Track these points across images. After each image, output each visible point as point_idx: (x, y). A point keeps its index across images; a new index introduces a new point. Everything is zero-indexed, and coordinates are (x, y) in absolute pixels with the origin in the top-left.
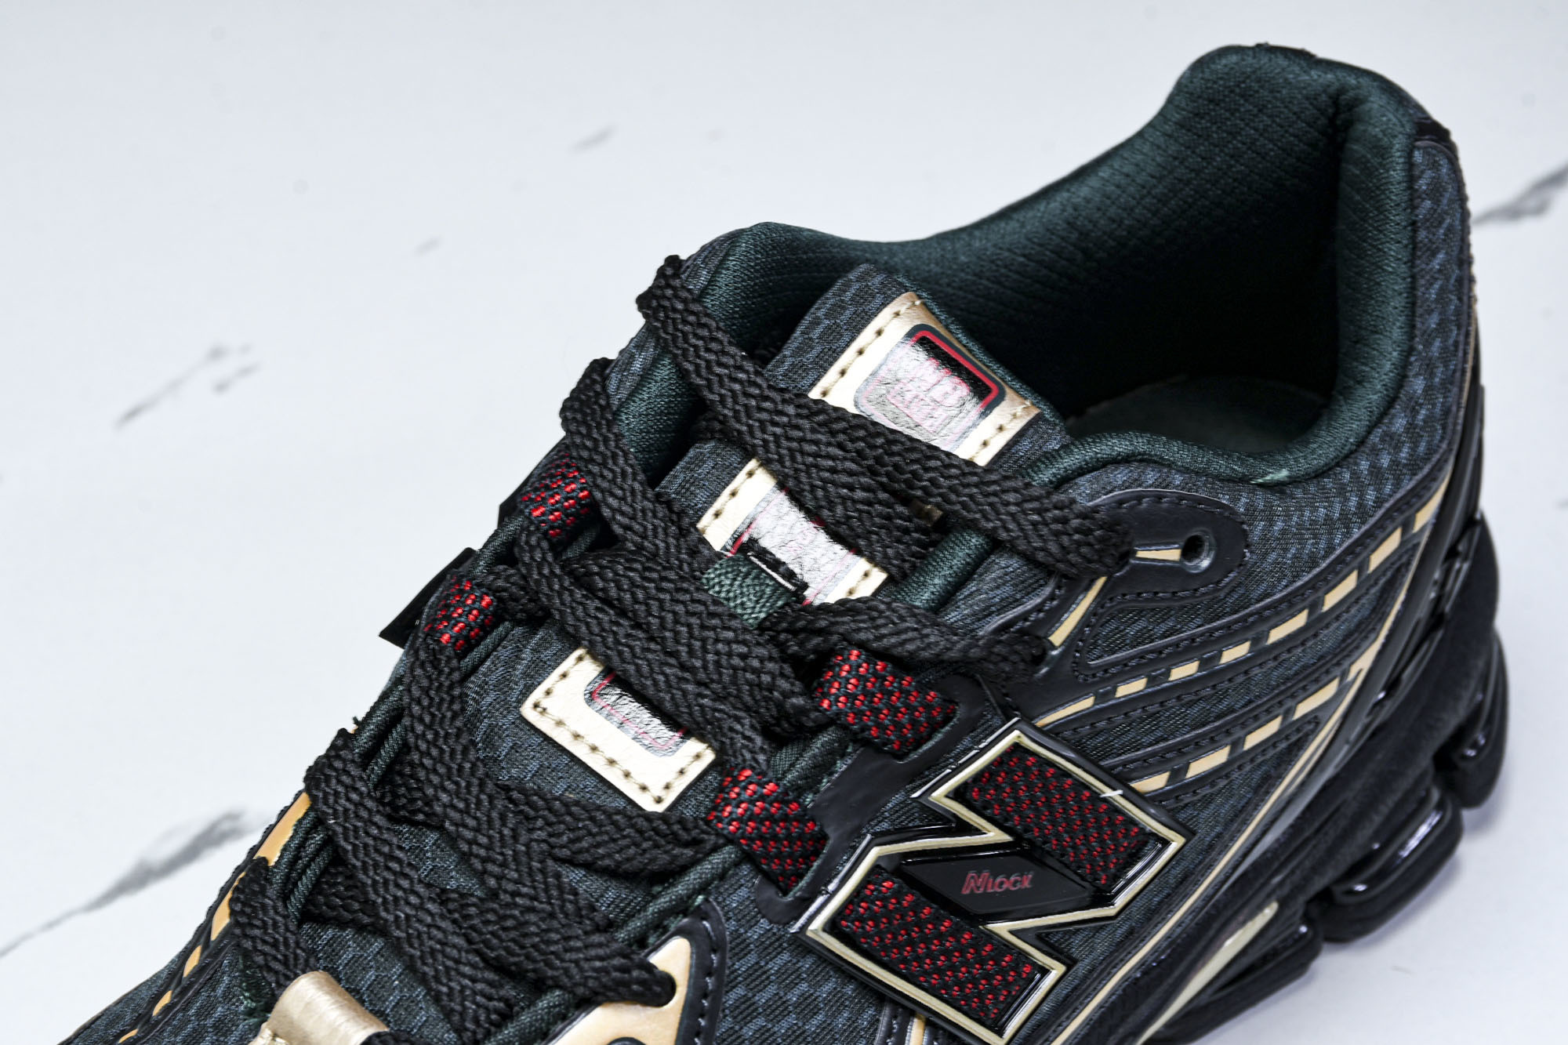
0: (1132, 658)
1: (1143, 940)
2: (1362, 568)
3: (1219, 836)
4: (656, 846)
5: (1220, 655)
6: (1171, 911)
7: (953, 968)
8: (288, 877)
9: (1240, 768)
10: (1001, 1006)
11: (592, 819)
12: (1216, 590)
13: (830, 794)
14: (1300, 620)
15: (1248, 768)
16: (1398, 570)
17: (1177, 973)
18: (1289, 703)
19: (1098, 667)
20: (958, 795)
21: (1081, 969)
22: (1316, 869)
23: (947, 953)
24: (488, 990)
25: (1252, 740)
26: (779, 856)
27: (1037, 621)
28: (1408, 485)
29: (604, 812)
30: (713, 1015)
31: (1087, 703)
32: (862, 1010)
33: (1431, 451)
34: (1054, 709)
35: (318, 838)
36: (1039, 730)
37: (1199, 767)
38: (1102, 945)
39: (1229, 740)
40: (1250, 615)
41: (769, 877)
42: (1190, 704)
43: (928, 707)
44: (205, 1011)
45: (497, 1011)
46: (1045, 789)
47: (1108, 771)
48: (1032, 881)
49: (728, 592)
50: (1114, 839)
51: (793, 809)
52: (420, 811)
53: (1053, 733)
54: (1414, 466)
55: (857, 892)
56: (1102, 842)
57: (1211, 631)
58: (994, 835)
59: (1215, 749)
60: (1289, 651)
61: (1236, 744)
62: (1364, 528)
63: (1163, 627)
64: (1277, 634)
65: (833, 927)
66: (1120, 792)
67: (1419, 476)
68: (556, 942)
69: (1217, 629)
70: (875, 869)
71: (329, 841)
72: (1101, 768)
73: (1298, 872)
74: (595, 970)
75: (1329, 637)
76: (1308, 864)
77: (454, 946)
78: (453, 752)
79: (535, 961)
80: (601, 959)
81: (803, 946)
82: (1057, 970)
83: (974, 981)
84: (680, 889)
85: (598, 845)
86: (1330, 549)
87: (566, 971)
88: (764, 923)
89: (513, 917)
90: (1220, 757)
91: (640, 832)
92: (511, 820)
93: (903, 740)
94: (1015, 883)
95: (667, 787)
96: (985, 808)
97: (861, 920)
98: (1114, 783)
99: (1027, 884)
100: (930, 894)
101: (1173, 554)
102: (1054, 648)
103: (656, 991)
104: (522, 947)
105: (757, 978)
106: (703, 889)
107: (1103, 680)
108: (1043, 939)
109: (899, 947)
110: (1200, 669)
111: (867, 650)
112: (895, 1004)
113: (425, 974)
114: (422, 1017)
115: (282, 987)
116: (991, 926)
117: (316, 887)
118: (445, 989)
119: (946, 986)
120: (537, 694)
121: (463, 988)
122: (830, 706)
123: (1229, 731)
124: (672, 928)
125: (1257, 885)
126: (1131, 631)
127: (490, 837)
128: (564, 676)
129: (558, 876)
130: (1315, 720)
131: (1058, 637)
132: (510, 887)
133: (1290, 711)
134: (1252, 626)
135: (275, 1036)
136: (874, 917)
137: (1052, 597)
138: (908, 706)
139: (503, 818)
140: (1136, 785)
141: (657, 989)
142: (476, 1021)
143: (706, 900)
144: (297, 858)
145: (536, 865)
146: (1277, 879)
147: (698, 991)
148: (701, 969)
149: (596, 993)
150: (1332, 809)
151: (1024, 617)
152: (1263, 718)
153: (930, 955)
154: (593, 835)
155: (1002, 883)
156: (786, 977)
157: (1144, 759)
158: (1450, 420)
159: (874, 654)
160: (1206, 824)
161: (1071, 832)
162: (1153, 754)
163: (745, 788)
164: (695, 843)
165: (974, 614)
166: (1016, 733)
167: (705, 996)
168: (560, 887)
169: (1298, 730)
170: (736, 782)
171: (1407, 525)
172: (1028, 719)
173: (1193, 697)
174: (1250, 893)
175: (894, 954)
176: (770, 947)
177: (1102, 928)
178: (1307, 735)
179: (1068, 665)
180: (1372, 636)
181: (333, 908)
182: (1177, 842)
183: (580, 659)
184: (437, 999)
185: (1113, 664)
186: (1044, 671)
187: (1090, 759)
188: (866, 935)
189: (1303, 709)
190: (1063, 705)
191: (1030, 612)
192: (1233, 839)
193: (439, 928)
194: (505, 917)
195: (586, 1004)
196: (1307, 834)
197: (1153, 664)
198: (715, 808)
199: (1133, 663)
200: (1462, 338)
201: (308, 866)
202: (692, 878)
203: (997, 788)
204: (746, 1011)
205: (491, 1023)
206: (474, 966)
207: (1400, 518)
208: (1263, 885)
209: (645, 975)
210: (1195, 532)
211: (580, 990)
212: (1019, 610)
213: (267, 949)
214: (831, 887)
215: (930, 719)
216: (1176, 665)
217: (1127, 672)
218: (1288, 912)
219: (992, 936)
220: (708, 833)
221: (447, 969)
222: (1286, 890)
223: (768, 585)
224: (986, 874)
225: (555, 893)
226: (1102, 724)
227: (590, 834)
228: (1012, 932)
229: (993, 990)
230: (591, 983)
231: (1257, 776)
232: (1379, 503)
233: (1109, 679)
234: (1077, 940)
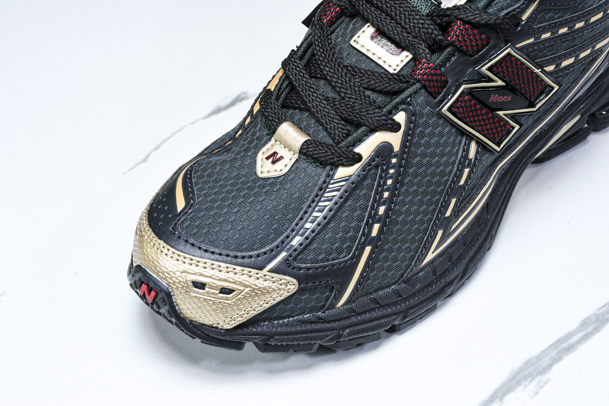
0: (547, 25)
1: (543, 120)
3: (569, 87)
4: (395, 83)
5: (575, 25)
6: (552, 111)
7: (486, 125)
8: (278, 94)
9: (577, 64)
10: (500, 137)
11: (374, 75)
12: (575, 3)
13: (449, 68)
14: (600, 15)
15: (579, 65)
17: (550, 134)
18: (594, 44)
19: (536, 28)
20: (489, 69)
21: (524, 127)
22: (593, 105)
23: (484, 120)
24: (342, 127)
25: (582, 55)
26: (434, 86)
27: (518, 12)
29: (378, 73)
30: (412, 136)
31: (531, 40)
32: (457, 137)
34: (521, 42)
35: (287, 82)
36: (517, 48)
37: (565, 63)
38: (531, 120)
39: (575, 55)
40: (586, 12)
41: (430, 93)
42: (564, 42)
43: (482, 40)
44: (254, 134)
45: (345, 134)
46: (517, 68)
47: (537, 63)
48: (511, 98)
49: (417, 4)
50: (537, 85)
51: (438, 72)
52: (319, 74)
53: (521, 49)
55: (457, 99)
56: (533, 86)
57: (573, 17)
58: (500, 83)
59: (570, 58)
60: (596, 25)
61: (577, 56)
63: (557, 16)
64: (593, 19)
65: (449, 110)
66: (540, 70)
68: (364, 112)
69: (575, 17)
70: (463, 92)
71: (291, 83)
72: (535, 62)
73: (588, 105)
74: (376, 120)
76: (591, 102)
77: (332, 114)
78: (329, 55)
79: (357, 118)
80: (379, 117)
81: (441, 116)
82: (517, 127)
83: (492, 129)
84: (403, 96)
85: (376, 83)
87: (368, 121)
88: (428, 108)
89: (350, 105)
90: (571, 60)
91: (390, 79)
92: (348, 75)
93: (473, 51)
94: (506, 99)
95: (397, 66)
96: (498, 74)
97: (458, 108)
98: (538, 67)
99: (509, 99)
100: (480, 102)
102: (523, 21)
103: (395, 127)
104: (353, 114)
105: (426, 125)
106: (410, 96)
107: (537, 33)
108: (513, 117)
109: (469, 117)
110: (568, 30)
111: (463, 21)
112: (467, 135)
113: (322, 122)
114: (322, 135)
115: (278, 126)
116: (497, 112)
117: (286, 97)
118: (329, 127)
119: (483, 130)
120: (355, 37)
121: (335, 126)
122: (451, 39)
123: (574, 52)
124: (400, 108)
125: (576, 108)
126: (547, 17)
127: (342, 81)
128: (364, 32)
129: (364, 92)
130: (601, 50)
131: (524, 17)
132: (349, 96)
133: (594, 47)
134: (585, 16)
135: (276, 141)
136: (462, 107)
137: (523, 4)
138: (475, 40)
139: (346, 75)
140: (545, 69)
141: (396, 127)
142: (339, 136)
143: (411, 100)
144: (280, 88)
145: (357, 89)
146: (582, 106)
147: (408, 128)
148: (409, 121)
149: (377, 128)
150: (600, 84)
151: (514, 12)
152: (586, 48)
153: (479, 120)
154: (375, 80)
155: (502, 98)
156: (436, 126)
157: (548, 60)
159: (465, 22)
160: (566, 82)
161: (524, 83)
162: (551, 59)
163: (423, 65)
164: (408, 82)
165: (498, 9)
166: (510, 49)
167: (410, 130)
168: (365, 96)
169: (596, 53)
170: (420, 63)
172: (513, 45)
173: (565, 40)
174: (574, 110)
175: (468, 119)
176: (430, 115)
177: (532, 115)
178: (598, 55)
179: (527, 27)
181: (292, 103)
182: (556, 88)
183: (369, 26)
184: (326, 130)
185: (541, 27)
186: (519, 29)
187: (532, 60)
188: (460, 113)
189: (598, 46)
190: (524, 41)
191: (515, 9)
192: (573, 89)
193: (327, 108)
194: (348, 105)
195: (373, 131)
196: (592, 92)
197: (554, 28)
198: (414, 71)
199: (547, 27)
201: (284, 91)
202: (407, 93)
203: (502, 67)
204: (422, 135)
205: (343, 137)
206: (338, 120)
208: (578, 108)
209: (392, 122)
211: (372, 126)
212: (513, 8)
213: (273, 115)
214: (449, 97)
215: (482, 44)
216: (561, 28)
217: (545, 30)
218: (583, 118)
219: (498, 116)
220: (412, 79)
221: (329, 120)
222: (583, 111)
223: (429, 3)
224: (497, 95)
225: (363, 97)
226: (536, 48)
227: (373, 80)
228: (504, 115)
229: (498, 133)
230: (375, 124)
231: (582, 69)
233: (540, 32)
234: (523, 119)
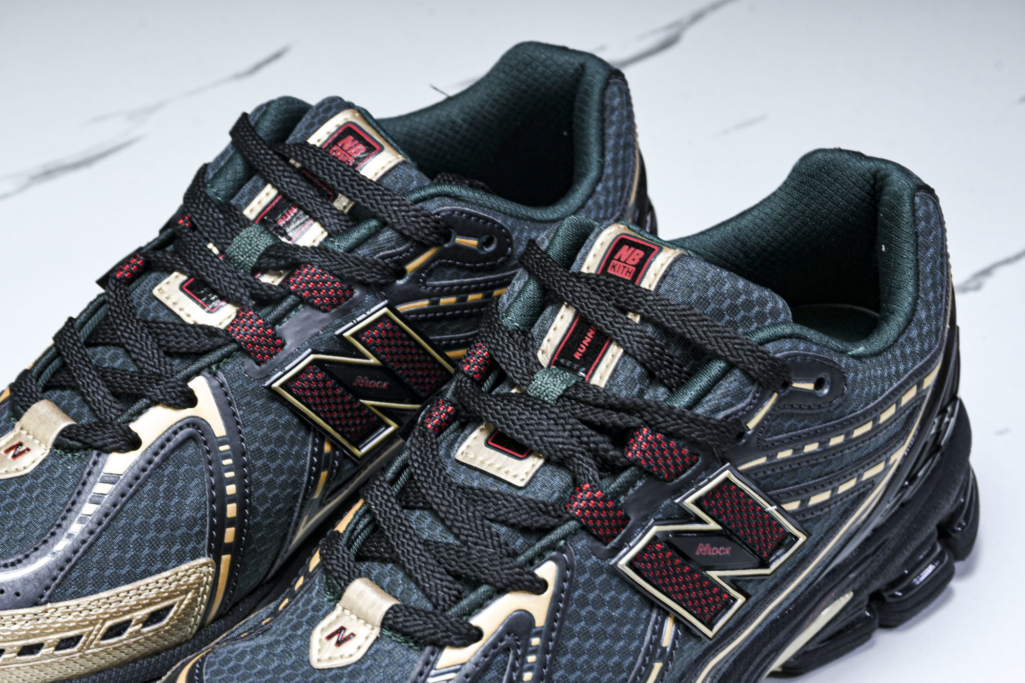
0: (786, 438)
1: (782, 590)
2: (898, 403)
3: (822, 539)
5: (829, 441)
6: (796, 576)
9: (835, 503)
10: (712, 614)
11: (506, 500)
12: (830, 406)
13: (633, 497)
14: (868, 427)
15: (839, 503)
16: (915, 409)
18: (861, 471)
19: (769, 441)
21: (752, 600)
22: (873, 576)
23: (686, 583)
24: (449, 585)
25: (843, 488)
26: (603, 527)
27: (742, 416)
28: (919, 364)
30: (566, 602)
31: (762, 460)
32: (642, 610)
33: (930, 349)
34: (746, 462)
36: (739, 472)
37: (815, 500)
38: (762, 589)
39: (831, 487)
40: (845, 421)
41: (597, 538)
42: (813, 466)
43: (682, 456)
45: (454, 595)
46: (739, 503)
47: (770, 497)
48: (730, 551)
50: (771, 532)
51: (611, 504)
52: (420, 501)
53: (746, 474)
54: (922, 354)
55: (644, 548)
57: (825, 428)
58: (713, 525)
59: (824, 491)
60: (862, 442)
61: (834, 490)
62: (899, 383)
63: (802, 424)
64: (857, 433)
65: (631, 564)
66: (775, 507)
67: (925, 359)
69: (828, 427)
70: (654, 537)
71: (372, 519)
72: (767, 495)
73: (863, 575)
74: (506, 574)
75: (882, 438)
76: (869, 571)
79: (475, 571)
80: (509, 569)
81: (615, 572)
82: (741, 600)
83: (698, 599)
84: (552, 537)
85: (509, 512)
86: (883, 391)
87: (492, 575)
88: (594, 558)
89: (463, 551)
90: (826, 495)
91: (531, 508)
93: (669, 474)
94: (722, 551)
96: (710, 511)
97: (645, 562)
98: (772, 502)
99: (728, 552)
100: (680, 553)
101: (810, 386)
102: (749, 430)
103: (538, 587)
104: (468, 565)
105: (589, 586)
106: (564, 537)
107: (771, 448)
108: (734, 582)
109: (663, 578)
110: (819, 447)
111: (652, 428)
112: (659, 607)
114: (415, 596)
115: (347, 585)
116: (709, 573)
117: (364, 544)
118: (428, 585)
119: (685, 601)
121: (437, 584)
122: (632, 455)
123: (831, 482)
124: (548, 556)
125: (841, 577)
126: (786, 425)
127: (455, 509)
129: (490, 528)
130: (872, 483)
131: (752, 424)
133: (860, 476)
134: (844, 427)
135: (343, 609)
136: (651, 561)
137: (750, 404)
138: (672, 457)
139: (461, 500)
140: (784, 506)
141: (537, 585)
142: (444, 600)
143: (566, 544)
144: (354, 529)
145: (478, 522)
146: (852, 576)
147: (559, 589)
148: (562, 578)
149: (507, 586)
150: (881, 541)
151: (736, 413)
152: (848, 477)
155: (715, 551)
156: (606, 588)
157: (789, 493)
158: (940, 334)
159: (656, 431)
160: (818, 529)
161: (750, 527)
162: (793, 491)
163: (586, 493)
164: (559, 517)
166: (727, 472)
167: (563, 592)
168: (491, 533)
169: (864, 487)
170: (581, 490)
171: (920, 384)
172: (734, 465)
173: (815, 462)
174: (837, 580)
175: (660, 581)
176: (597, 571)
177: (763, 580)
178: (868, 490)
179: (755, 440)
180: (902, 442)
181: (370, 552)
182: (802, 538)
184: (423, 590)
185: (777, 441)
186: (744, 441)
187: (764, 490)
188: (647, 570)
189: (868, 475)
190: (751, 460)
191: (738, 411)
192: (828, 541)
195: (501, 591)
196: (867, 553)
197: (796, 442)
198: (570, 502)
199: (786, 441)
200: (944, 293)
201: (360, 533)
202: (559, 532)
203: (716, 501)
204: (583, 602)
205: (451, 601)
206: (442, 574)
207: (916, 380)
208: (845, 578)
209: (532, 578)
210: (821, 375)
211: (499, 585)
212: (734, 409)
213: (339, 569)
215: (684, 463)
216: (807, 444)
217: (783, 445)
218: (859, 599)
219: (709, 578)
220: (565, 513)
222: (857, 585)
225: (488, 536)
226: (769, 472)
227: (505, 507)
228: (720, 577)
230: (504, 581)
231: (842, 509)
232: (906, 371)
233: (775, 448)
234: (751, 585)
